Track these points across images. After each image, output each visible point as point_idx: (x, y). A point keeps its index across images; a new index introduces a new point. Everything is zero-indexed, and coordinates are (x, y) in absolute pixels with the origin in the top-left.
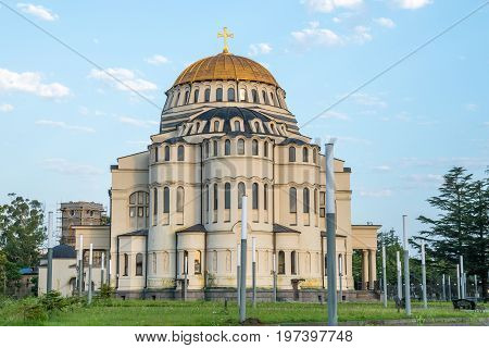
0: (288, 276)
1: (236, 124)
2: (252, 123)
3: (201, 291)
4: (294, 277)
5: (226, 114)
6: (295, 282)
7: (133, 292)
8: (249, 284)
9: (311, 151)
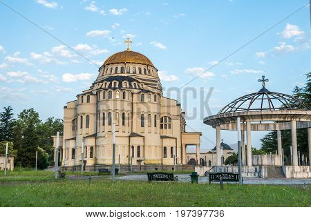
0: (136, 158)
1: (125, 84)
2: (133, 84)
3: (92, 166)
4: (139, 159)
5: (121, 79)
6: (139, 161)
7: (70, 167)
8: (117, 162)
9: (157, 96)
